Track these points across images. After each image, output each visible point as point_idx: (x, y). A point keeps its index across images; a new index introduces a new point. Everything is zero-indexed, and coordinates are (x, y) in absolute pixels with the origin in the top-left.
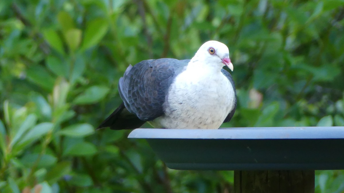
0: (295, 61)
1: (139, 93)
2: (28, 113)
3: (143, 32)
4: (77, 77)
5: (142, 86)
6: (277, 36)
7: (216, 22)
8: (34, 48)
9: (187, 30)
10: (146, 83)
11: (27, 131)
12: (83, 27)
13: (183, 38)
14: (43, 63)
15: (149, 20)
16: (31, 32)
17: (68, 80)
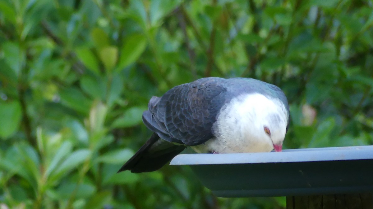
0: (350, 73)
1: (184, 117)
2: (63, 140)
3: (184, 46)
4: (114, 98)
5: (187, 109)
6: (331, 46)
7: (263, 33)
8: (67, 68)
9: (232, 43)
10: (191, 105)
11: (63, 159)
12: (119, 43)
13: (228, 52)
14: (77, 84)
15: (190, 32)
16: (64, 51)
17: (104, 102)
